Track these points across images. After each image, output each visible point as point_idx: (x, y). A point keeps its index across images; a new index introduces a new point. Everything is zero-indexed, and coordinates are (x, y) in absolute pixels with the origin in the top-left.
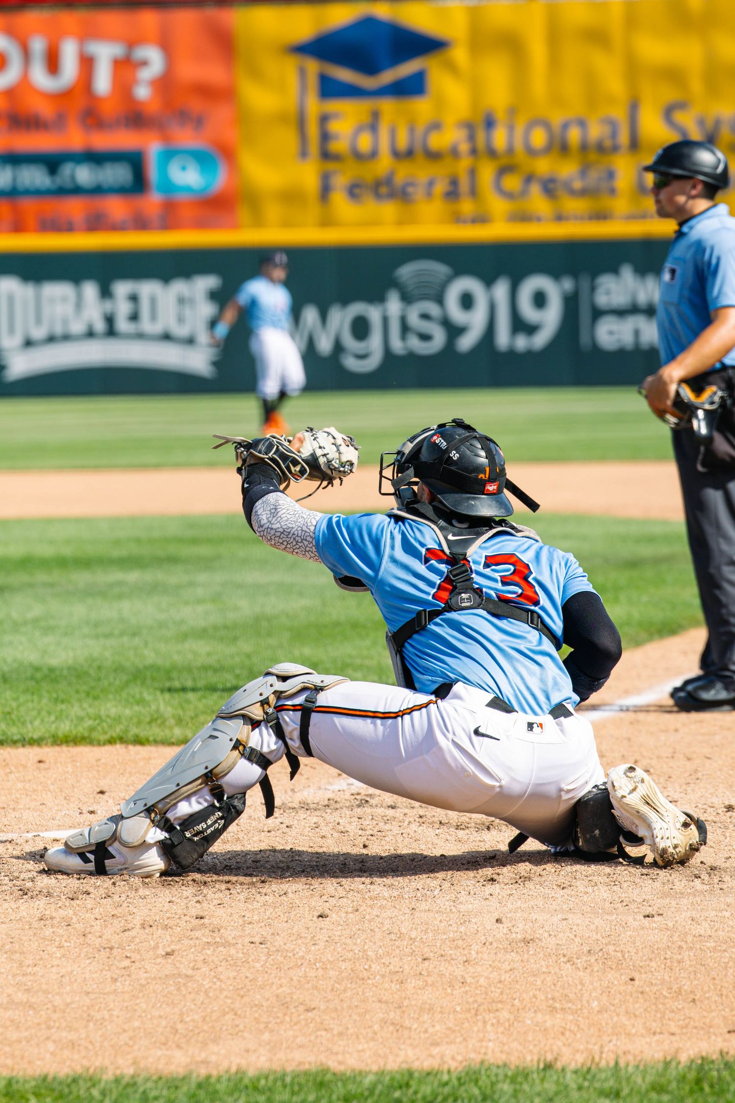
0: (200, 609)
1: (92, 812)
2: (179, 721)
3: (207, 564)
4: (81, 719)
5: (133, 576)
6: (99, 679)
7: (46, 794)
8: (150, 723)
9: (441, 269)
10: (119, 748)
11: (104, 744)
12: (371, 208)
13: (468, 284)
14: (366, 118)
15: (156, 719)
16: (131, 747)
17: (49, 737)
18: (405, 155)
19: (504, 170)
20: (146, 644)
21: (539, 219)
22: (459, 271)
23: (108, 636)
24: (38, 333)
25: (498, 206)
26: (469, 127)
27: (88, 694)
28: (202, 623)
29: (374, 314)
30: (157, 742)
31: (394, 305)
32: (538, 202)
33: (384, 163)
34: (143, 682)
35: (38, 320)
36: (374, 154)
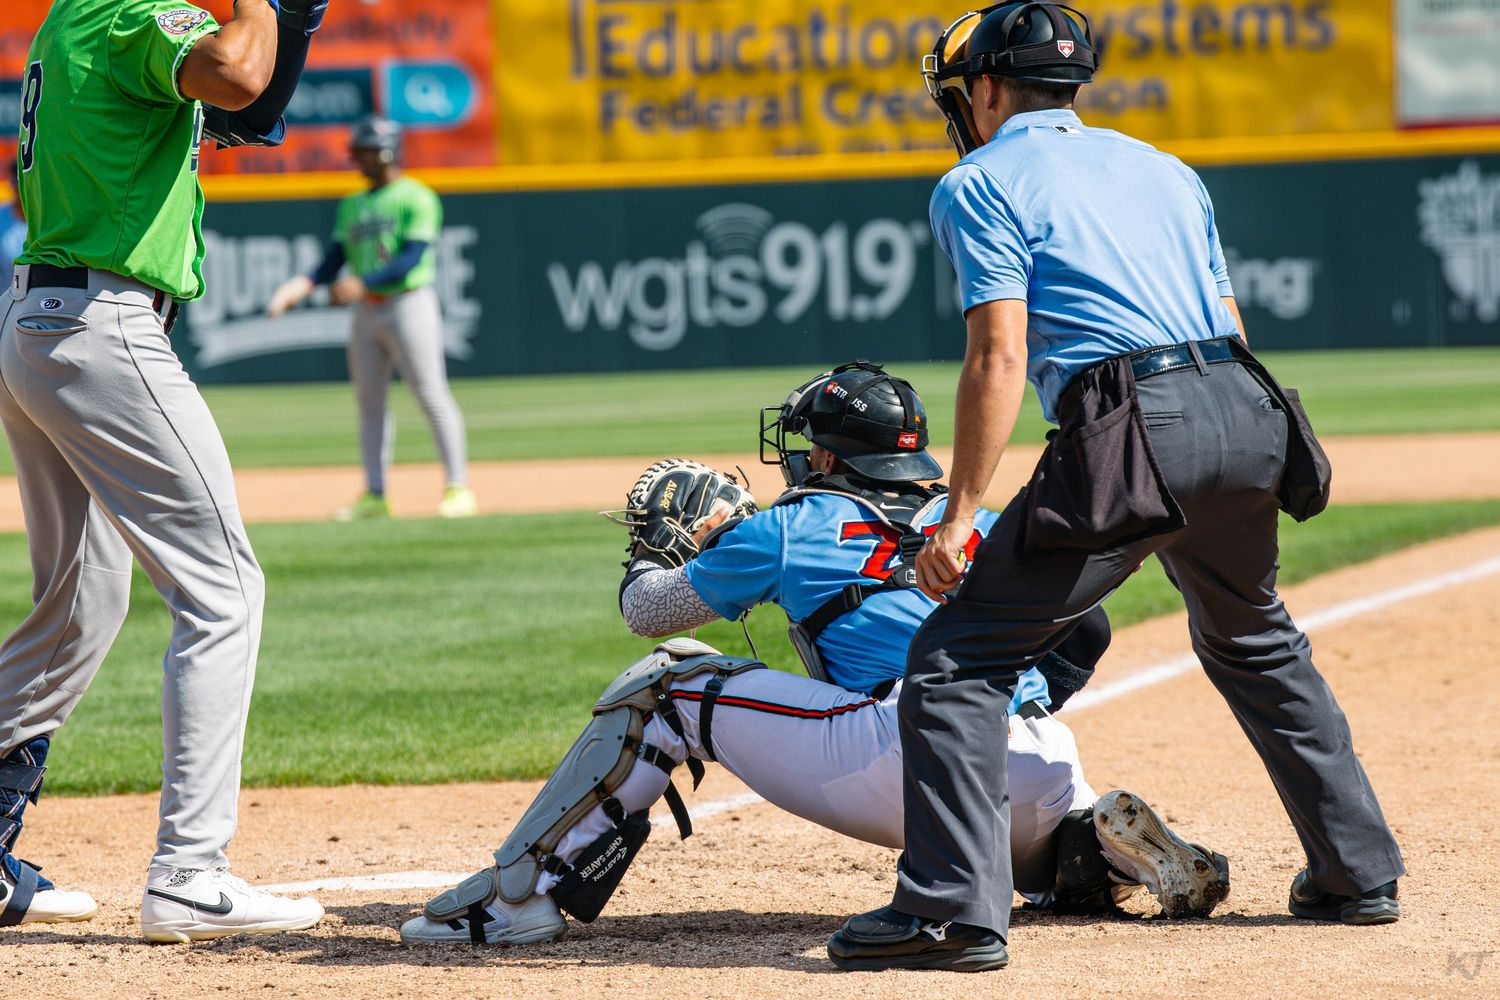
0: (457, 624)
1: (322, 862)
2: (433, 756)
3: (466, 570)
4: (304, 755)
5: (370, 586)
6: (328, 707)
7: (262, 843)
8: (395, 757)
9: (756, 215)
10: (354, 789)
11: (336, 785)
12: (666, 137)
13: (792, 233)
14: (657, 22)
15: (403, 753)
16: (371, 789)
17: (265, 777)
18: (707, 70)
19: (835, 89)
20: (388, 665)
21: (882, 149)
22: (781, 217)
23: (339, 656)
24: (242, 304)
25: (829, 133)
26: (791, 32)
27: (314, 725)
28: (459, 641)
29: (672, 273)
30: (404, 782)
31: (698, 263)
32: (879, 126)
33: (683, 80)
34: (385, 712)
35: (242, 287)
36: (668, 69)
